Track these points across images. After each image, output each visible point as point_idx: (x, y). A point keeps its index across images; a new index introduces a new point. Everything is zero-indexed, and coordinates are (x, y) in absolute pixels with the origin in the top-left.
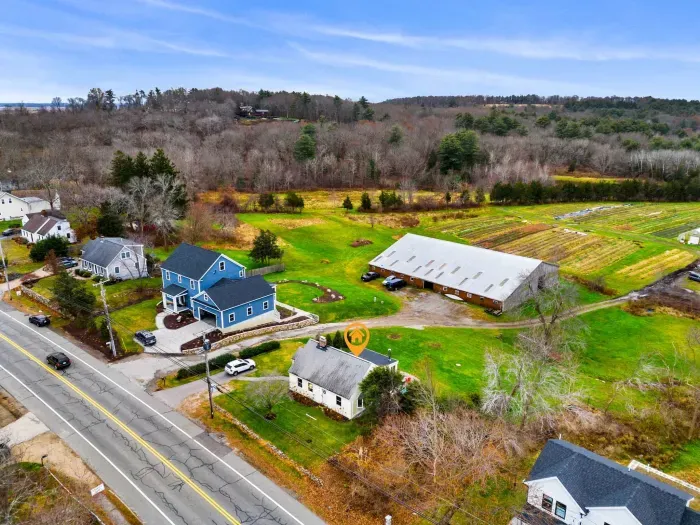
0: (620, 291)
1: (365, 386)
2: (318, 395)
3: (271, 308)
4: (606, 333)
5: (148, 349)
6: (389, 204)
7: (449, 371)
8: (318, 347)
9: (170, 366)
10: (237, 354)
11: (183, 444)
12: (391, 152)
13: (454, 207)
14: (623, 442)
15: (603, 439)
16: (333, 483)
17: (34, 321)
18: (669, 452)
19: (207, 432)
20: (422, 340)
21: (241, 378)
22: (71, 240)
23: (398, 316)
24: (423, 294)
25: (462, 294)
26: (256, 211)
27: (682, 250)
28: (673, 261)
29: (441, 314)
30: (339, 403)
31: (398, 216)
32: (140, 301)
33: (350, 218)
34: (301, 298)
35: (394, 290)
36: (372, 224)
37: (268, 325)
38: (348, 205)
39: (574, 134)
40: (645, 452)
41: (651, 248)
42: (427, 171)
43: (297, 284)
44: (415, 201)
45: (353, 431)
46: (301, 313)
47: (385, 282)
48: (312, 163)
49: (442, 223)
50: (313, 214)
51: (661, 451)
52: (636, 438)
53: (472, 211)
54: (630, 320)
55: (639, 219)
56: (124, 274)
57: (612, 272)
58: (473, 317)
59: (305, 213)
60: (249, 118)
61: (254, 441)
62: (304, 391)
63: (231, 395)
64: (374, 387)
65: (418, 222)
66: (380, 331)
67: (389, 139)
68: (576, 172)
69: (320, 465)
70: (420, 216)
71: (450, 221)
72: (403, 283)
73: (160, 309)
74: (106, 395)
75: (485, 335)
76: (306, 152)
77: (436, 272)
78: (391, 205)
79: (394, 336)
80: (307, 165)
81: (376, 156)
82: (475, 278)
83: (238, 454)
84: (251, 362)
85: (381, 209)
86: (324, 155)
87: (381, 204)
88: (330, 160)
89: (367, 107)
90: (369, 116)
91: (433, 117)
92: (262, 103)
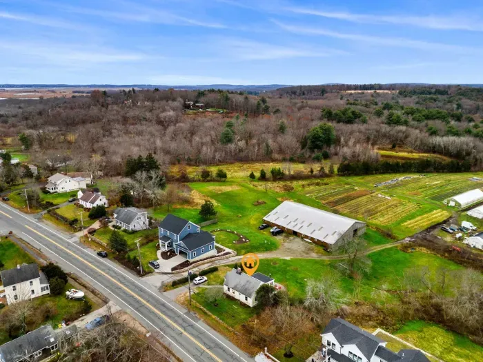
0: (400, 237)
1: (258, 292)
2: (237, 295)
3: (213, 249)
4: (386, 263)
5: (156, 270)
6: (276, 175)
7: (300, 283)
8: (237, 272)
9: (169, 279)
10: (198, 273)
11: (179, 316)
12: (279, 138)
13: (315, 177)
14: (377, 320)
15: (368, 318)
16: (243, 334)
17: (99, 254)
18: (398, 325)
19: (189, 311)
20: (289, 266)
21: (201, 286)
22: (106, 206)
23: (278, 251)
24: (291, 238)
25: (312, 239)
26: (199, 180)
27: (443, 210)
28: (436, 217)
29: (300, 250)
30: (246, 300)
31: (281, 184)
32: (147, 243)
33: (253, 185)
34: (227, 241)
35: (276, 235)
36: (266, 189)
37: (211, 257)
38: (252, 176)
39: (398, 122)
40: (387, 325)
41: (426, 209)
42: (302, 150)
43: (224, 232)
44: (292, 173)
45: (253, 313)
46: (227, 250)
47: (272, 230)
48: (232, 146)
49: (307, 189)
50: (232, 182)
51: (394, 325)
52: (384, 318)
53: (326, 180)
54: (401, 255)
55: (426, 187)
56: (138, 228)
57: (399, 224)
58: (317, 253)
59: (227, 182)
60: (191, 109)
61: (209, 316)
62: (230, 293)
63: (198, 294)
64: (262, 293)
65: (293, 188)
66: (267, 260)
67: (278, 128)
68: (397, 148)
69: (238, 327)
70: (295, 184)
71: (312, 187)
72: (281, 231)
73: (158, 248)
74: (141, 293)
75: (322, 263)
76: (228, 139)
77: (299, 226)
78: (278, 176)
79: (275, 263)
80: (228, 147)
81: (270, 142)
82: (319, 230)
83: (203, 321)
84: (205, 278)
85: (272, 179)
86: (238, 141)
87: (271, 176)
88: (242, 144)
89: (266, 102)
90: (266, 110)
91: (308, 108)
92: (199, 100)
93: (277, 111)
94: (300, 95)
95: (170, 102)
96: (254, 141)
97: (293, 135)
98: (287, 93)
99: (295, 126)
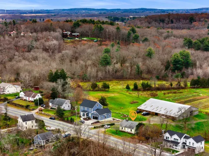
2: (127, 130)
3: (111, 117)
5: (83, 124)
6: (146, 87)
12: (147, 62)
13: (174, 89)
21: (108, 129)
23: (146, 121)
25: (166, 116)
26: (90, 90)
29: (159, 121)
30: (131, 131)
31: (149, 92)
33: (129, 93)
34: (117, 116)
35: (145, 116)
36: (138, 96)
37: (110, 121)
38: (128, 88)
42: (165, 71)
44: (157, 86)
46: (118, 119)
47: (143, 113)
48: (110, 68)
49: (167, 95)
50: (114, 91)
53: (181, 91)
56: (66, 108)
59: (110, 91)
60: (69, 38)
62: (123, 130)
65: (157, 95)
67: (147, 54)
70: (159, 93)
71: (170, 94)
73: (80, 117)
76: (106, 62)
77: (159, 110)
78: (146, 88)
80: (107, 68)
81: (140, 64)
82: (170, 111)
85: (142, 89)
86: (115, 64)
87: (142, 87)
88: (118, 66)
89: (135, 32)
90: (136, 39)
91: (173, 37)
92: (76, 30)
93: (146, 40)
94: (168, 23)
95: (52, 32)
96: (127, 64)
97: (159, 59)
98: (156, 21)
99: (161, 52)
